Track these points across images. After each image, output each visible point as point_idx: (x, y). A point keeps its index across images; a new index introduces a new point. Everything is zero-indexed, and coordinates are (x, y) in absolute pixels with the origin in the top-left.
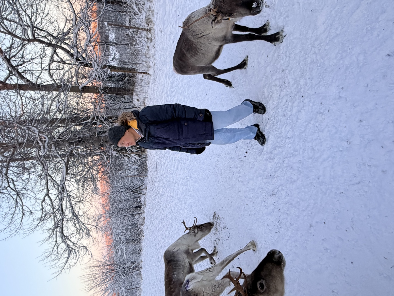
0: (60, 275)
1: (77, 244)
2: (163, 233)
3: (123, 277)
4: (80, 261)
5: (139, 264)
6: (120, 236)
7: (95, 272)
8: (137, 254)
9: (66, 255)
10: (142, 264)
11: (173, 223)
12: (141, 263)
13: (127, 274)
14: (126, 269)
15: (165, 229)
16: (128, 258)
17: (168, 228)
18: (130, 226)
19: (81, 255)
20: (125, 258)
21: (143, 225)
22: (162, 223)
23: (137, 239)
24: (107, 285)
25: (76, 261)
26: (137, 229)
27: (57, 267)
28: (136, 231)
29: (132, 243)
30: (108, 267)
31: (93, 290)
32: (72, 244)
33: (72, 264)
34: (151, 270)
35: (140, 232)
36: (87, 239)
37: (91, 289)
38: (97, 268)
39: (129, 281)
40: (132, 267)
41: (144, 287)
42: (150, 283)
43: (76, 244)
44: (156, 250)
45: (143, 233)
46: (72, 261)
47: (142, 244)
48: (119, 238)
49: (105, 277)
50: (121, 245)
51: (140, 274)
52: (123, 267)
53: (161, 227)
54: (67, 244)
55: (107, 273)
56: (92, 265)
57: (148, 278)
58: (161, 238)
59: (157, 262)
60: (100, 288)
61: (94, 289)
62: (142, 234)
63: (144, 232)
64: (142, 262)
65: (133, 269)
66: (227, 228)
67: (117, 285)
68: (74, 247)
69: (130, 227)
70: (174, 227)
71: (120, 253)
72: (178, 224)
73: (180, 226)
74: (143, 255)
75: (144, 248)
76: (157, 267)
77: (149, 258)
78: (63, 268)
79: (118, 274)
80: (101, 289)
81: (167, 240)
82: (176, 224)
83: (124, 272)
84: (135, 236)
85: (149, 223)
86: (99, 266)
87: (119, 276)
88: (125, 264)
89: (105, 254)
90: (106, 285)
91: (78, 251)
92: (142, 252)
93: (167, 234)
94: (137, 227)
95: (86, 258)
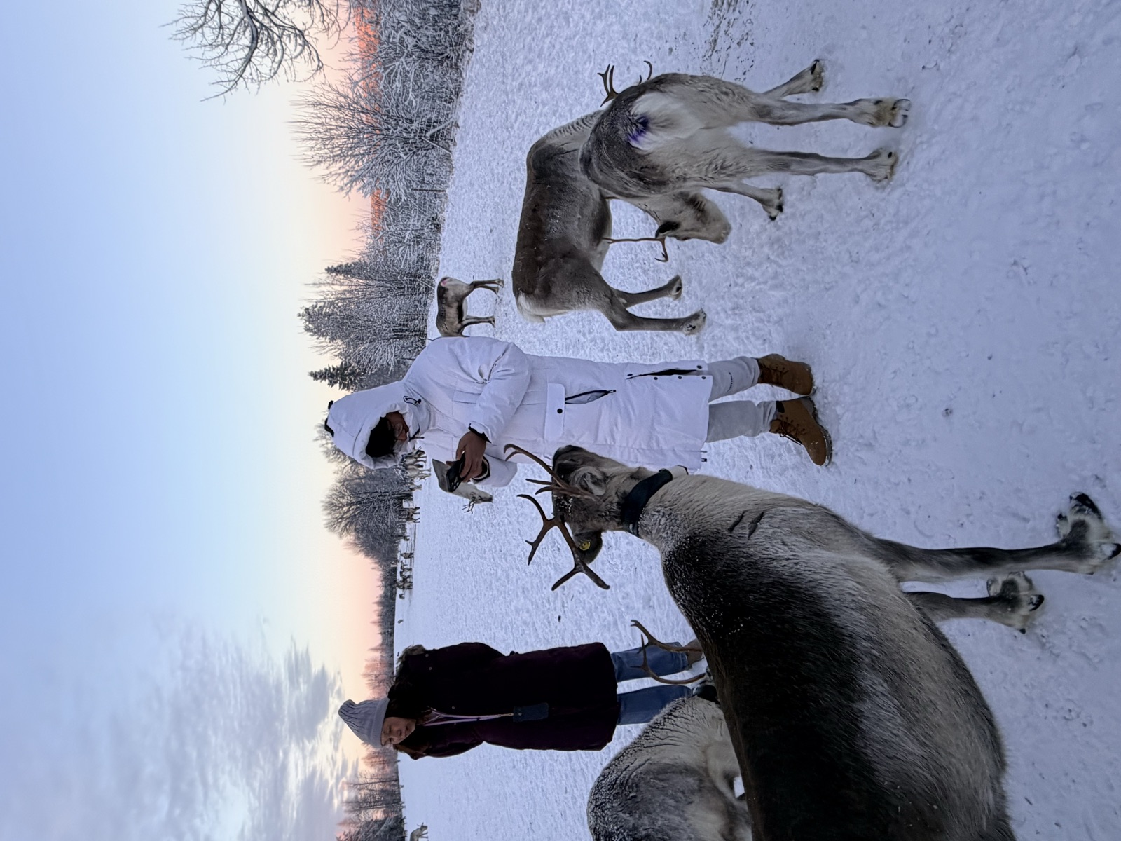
0: (233, 91)
1: (276, 13)
2: (534, 44)
3: (402, 155)
4: (288, 69)
5: (449, 133)
6: (401, 32)
7: (328, 120)
8: (445, 101)
9: (246, 40)
10: (457, 134)
11: (573, 9)
12: (454, 131)
13: (415, 150)
14: (412, 135)
15: (543, 30)
16: (421, 106)
17: (552, 27)
18: (435, 7)
19: (287, 52)
20: (411, 103)
21: (473, 11)
22: (535, 9)
23: (452, 54)
24: (360, 163)
25: (275, 66)
26: (455, 22)
27: (224, 67)
28: (450, 29)
29: (435, 63)
30: (364, 117)
31: (323, 166)
32: (261, 11)
33: (265, 70)
34: (481, 151)
35: (462, 36)
36: (305, 9)
37: (320, 162)
38: (335, 113)
39: (418, 170)
40: (428, 135)
41: (454, 193)
42: (471, 185)
43: (273, 14)
44: (504, 97)
45: (470, 40)
46: (262, 61)
47: (464, 75)
48: (398, 36)
49: (356, 140)
50: (402, 59)
51: (449, 159)
52: (406, 129)
53: (530, 24)
54: (247, 7)
55: (360, 131)
56: (322, 100)
57: (468, 172)
58: (525, 58)
59: (499, 131)
60: (343, 167)
61: (327, 164)
62: (468, 43)
63: (474, 39)
64: (457, 126)
65: (432, 141)
66: (750, 41)
67: (386, 171)
68: (266, 22)
69: (433, 12)
70: (571, 25)
71: (398, 84)
72: (588, 16)
73: (594, 24)
74: (463, 109)
75: (469, 89)
76: (499, 142)
77: (479, 118)
78: (241, 76)
79: (390, 142)
80: (344, 170)
81: (541, 66)
82: (583, 17)
83: (405, 141)
84: (447, 44)
85: (495, 9)
86: (340, 108)
87: (391, 147)
88: (411, 121)
89: (356, 77)
90: (357, 162)
91: (280, 37)
92: (461, 99)
93: (546, 46)
94: (456, 16)
95: (303, 67)
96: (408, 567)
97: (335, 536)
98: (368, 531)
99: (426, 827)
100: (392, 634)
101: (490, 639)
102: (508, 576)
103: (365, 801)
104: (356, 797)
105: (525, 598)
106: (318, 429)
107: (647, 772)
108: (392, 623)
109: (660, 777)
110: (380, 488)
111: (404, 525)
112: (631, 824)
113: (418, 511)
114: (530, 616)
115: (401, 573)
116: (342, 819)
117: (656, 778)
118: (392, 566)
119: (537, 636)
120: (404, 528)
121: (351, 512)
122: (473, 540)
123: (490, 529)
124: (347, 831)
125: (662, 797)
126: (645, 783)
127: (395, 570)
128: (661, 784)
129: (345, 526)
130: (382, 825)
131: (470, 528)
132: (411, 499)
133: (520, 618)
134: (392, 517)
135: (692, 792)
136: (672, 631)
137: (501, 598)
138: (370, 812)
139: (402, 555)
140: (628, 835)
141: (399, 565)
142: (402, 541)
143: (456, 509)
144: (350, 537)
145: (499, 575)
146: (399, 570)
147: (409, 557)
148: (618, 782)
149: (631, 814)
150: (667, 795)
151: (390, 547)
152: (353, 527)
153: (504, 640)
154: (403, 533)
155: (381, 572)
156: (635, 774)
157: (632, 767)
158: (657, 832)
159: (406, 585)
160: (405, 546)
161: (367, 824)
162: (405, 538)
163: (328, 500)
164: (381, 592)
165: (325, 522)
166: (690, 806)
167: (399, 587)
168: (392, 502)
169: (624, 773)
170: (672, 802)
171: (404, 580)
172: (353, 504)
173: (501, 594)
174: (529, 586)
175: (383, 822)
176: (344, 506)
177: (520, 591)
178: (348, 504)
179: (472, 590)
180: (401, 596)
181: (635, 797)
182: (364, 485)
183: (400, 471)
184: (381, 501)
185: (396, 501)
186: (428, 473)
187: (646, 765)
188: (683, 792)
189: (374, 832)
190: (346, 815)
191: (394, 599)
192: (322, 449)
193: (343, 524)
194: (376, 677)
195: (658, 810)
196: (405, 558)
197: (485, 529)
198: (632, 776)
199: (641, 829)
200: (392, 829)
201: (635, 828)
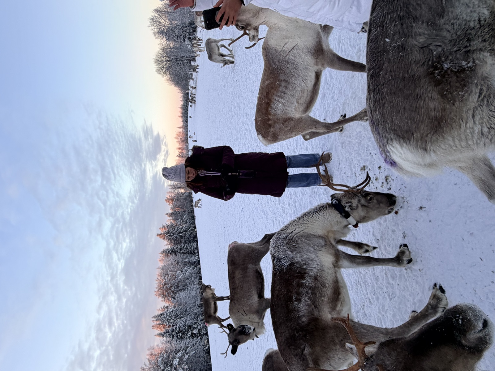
96: (194, 93)
97: (160, 76)
98: (176, 75)
99: (201, 200)
100: (187, 122)
101: (230, 133)
102: (239, 106)
103: (177, 185)
104: (174, 184)
105: (247, 118)
106: (150, 20)
107: (302, 236)
108: (187, 117)
109: (308, 239)
110: (180, 54)
111: (192, 73)
112: (291, 257)
113: (198, 67)
114: (249, 127)
115: (191, 95)
116: (168, 191)
117: (306, 239)
118: (187, 92)
119: (251, 136)
120: (192, 74)
121: (167, 65)
122: (224, 86)
123: (232, 82)
124: (170, 196)
125: (308, 247)
126: (301, 241)
127: (188, 94)
128: (308, 242)
129: (165, 72)
130: (184, 194)
131: (223, 81)
132: (195, 61)
133: (244, 127)
134: (186, 69)
135: (322, 247)
136: (316, 147)
137: (236, 116)
138: (179, 189)
139: (191, 87)
140: (289, 261)
141: (190, 92)
142: (191, 80)
143: (216, 70)
144: (168, 77)
145: (235, 105)
146: (190, 94)
147: (194, 89)
148: (287, 238)
149: (292, 252)
150: (310, 246)
151: (185, 83)
152: (168, 72)
153: (236, 135)
154: (192, 77)
155: (182, 94)
156: (296, 236)
157: (294, 232)
158: (303, 261)
159: (193, 102)
160: (193, 83)
161: (178, 194)
162: (193, 79)
163: (156, 58)
164: (182, 103)
165: (156, 69)
166: (320, 252)
167: (190, 102)
168: (186, 62)
169: (291, 234)
170: (312, 249)
171: (192, 99)
172: (168, 61)
173: (236, 114)
174: (249, 113)
175: (184, 193)
176: (164, 62)
177: (245, 115)
178: (167, 61)
179: (222, 110)
180: (191, 106)
181: (295, 245)
182: (173, 52)
183: (190, 46)
184: (181, 61)
185: (188, 61)
186: (203, 49)
187: (301, 232)
188: (317, 246)
189: (181, 197)
190: (170, 190)
191: (188, 107)
192: (152, 31)
193: (164, 71)
194: (181, 139)
195: (305, 252)
196: (193, 89)
197: (230, 82)
198: (295, 237)
199: (295, 259)
200: (188, 196)
201: (293, 258)
